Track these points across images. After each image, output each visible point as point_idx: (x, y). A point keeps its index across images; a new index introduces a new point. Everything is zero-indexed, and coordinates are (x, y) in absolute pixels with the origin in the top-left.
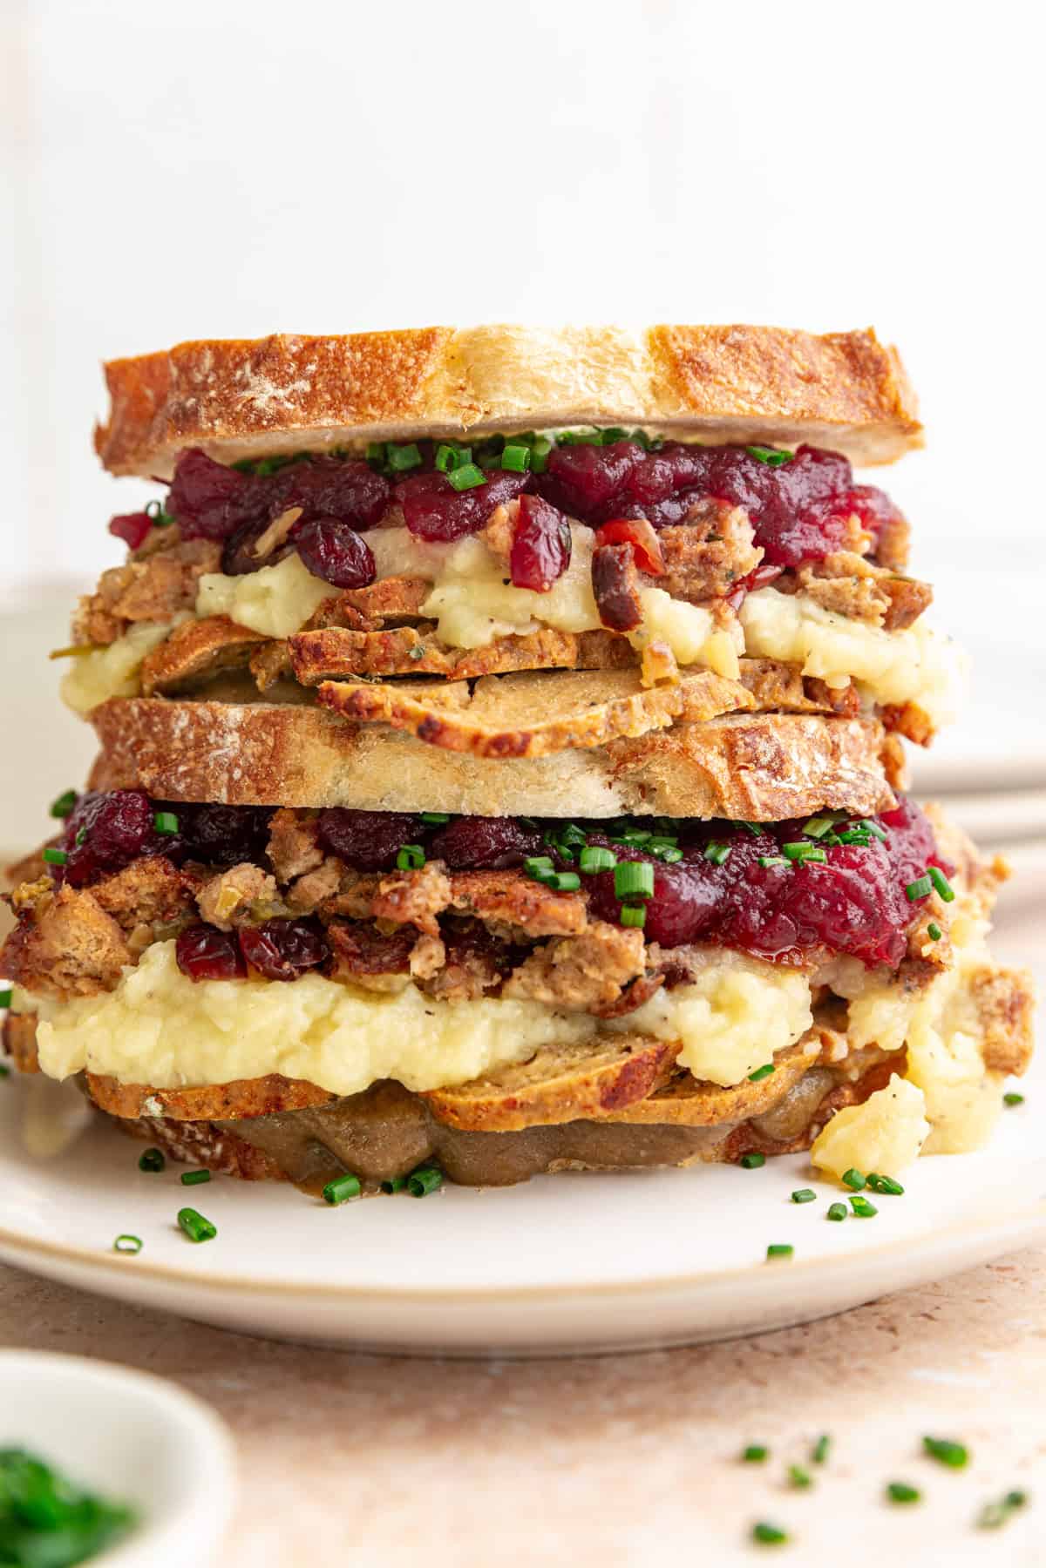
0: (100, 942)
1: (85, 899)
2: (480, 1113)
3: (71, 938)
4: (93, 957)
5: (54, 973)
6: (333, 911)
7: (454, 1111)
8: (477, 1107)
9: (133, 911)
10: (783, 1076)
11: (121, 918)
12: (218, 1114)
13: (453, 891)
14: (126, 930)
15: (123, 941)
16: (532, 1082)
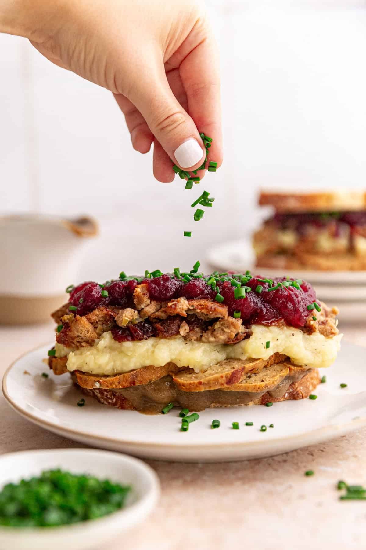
0: (88, 331)
1: (84, 319)
2: (191, 385)
3: (79, 330)
4: (86, 335)
5: (75, 341)
6: (155, 317)
7: (184, 386)
8: (190, 384)
9: (97, 322)
10: (278, 379)
11: (94, 324)
12: (116, 386)
13: (189, 304)
14: (95, 328)
15: (95, 331)
16: (206, 377)
